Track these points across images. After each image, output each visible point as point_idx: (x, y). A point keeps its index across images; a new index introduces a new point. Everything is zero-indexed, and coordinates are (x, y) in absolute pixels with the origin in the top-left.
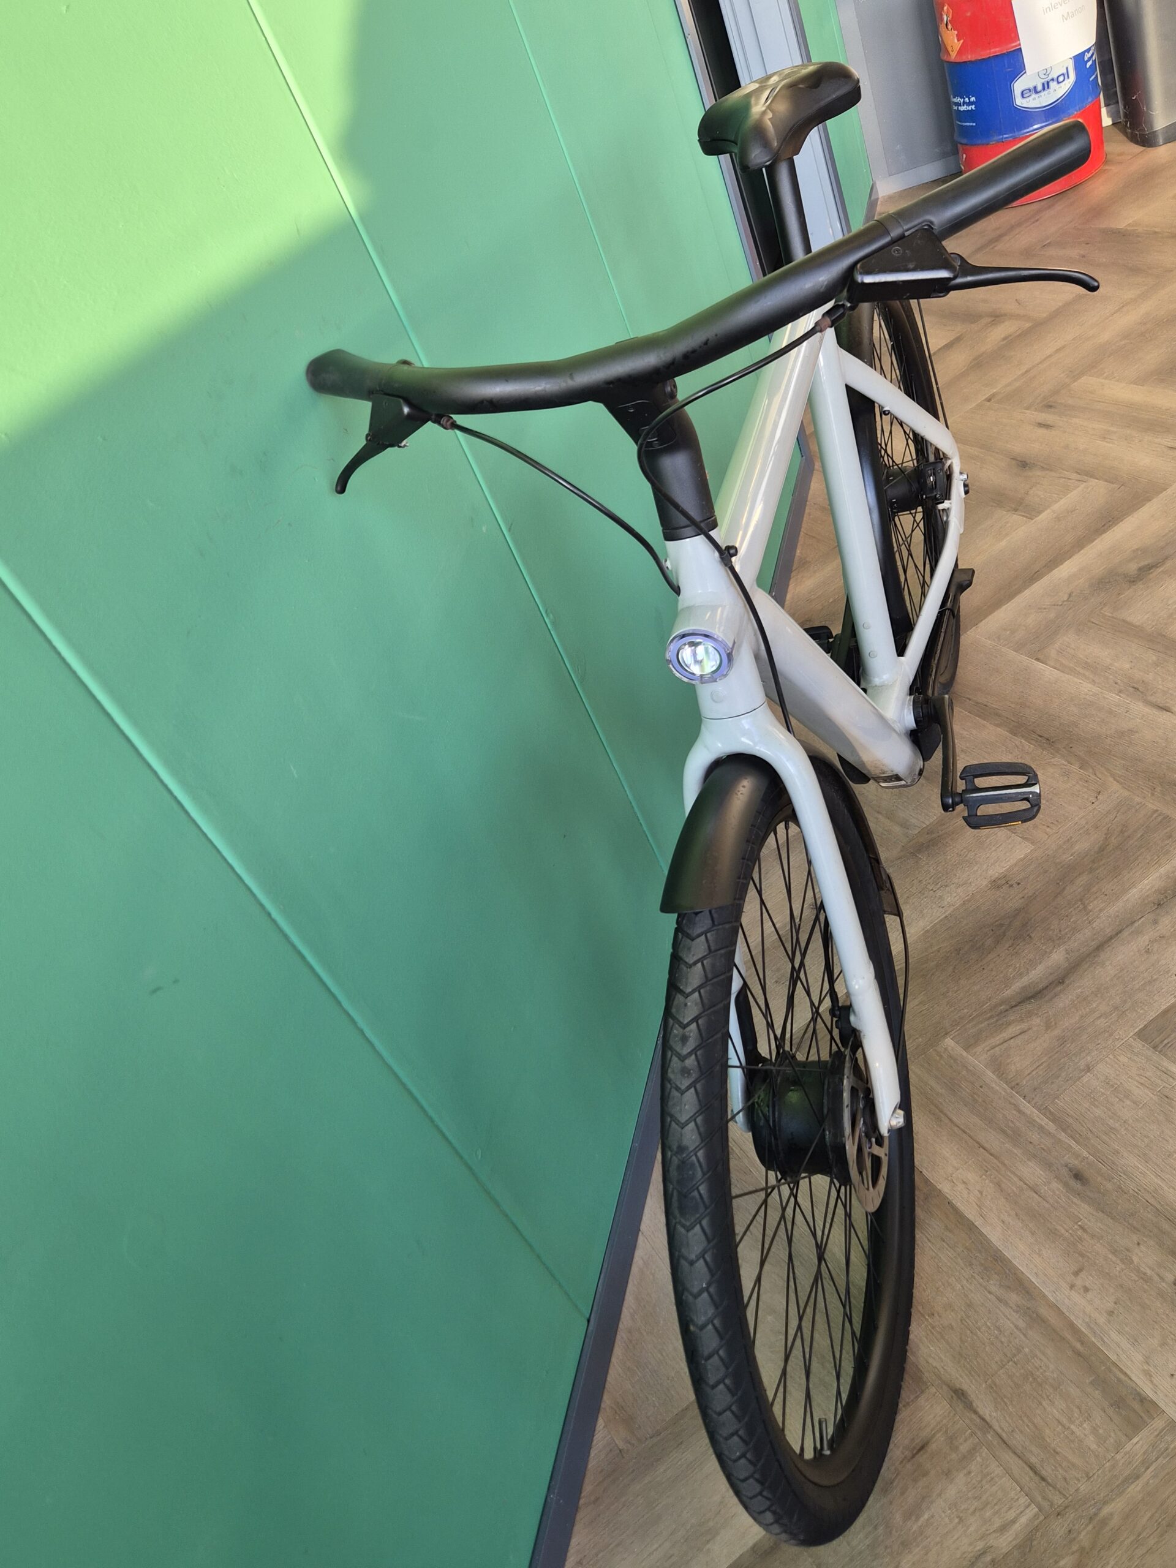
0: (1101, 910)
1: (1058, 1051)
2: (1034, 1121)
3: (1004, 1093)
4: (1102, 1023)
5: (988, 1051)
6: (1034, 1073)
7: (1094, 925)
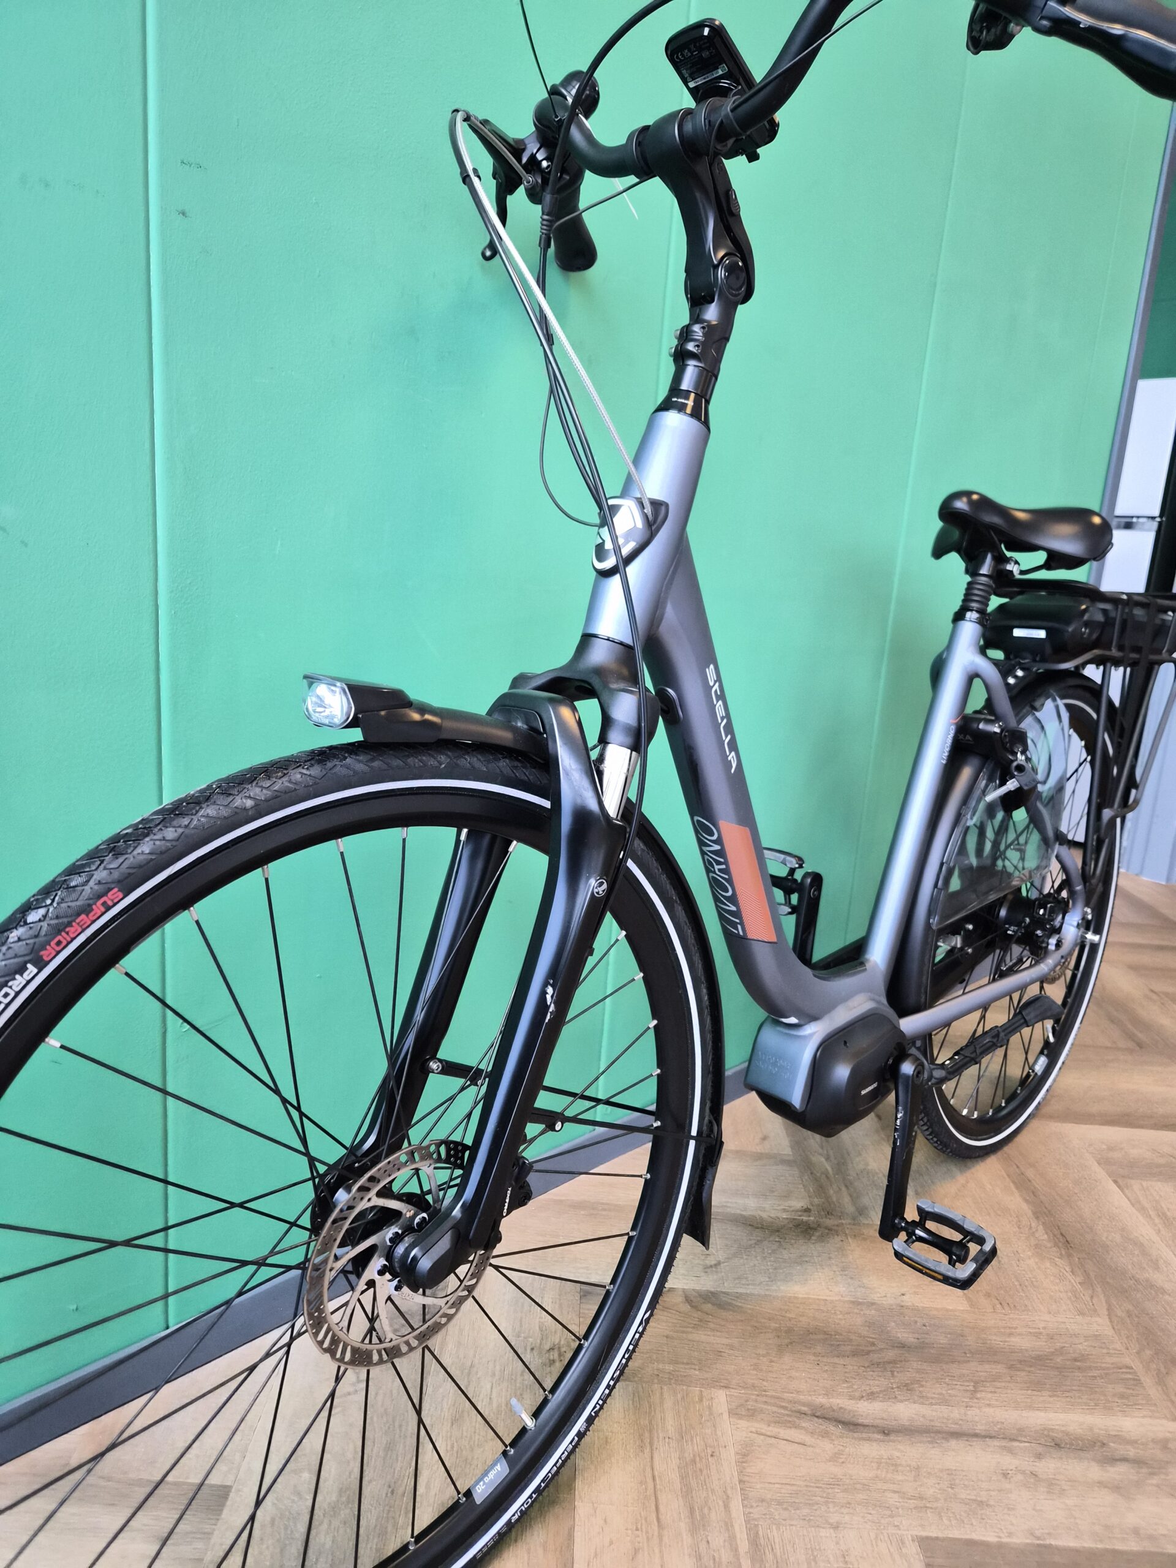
0: (989, 1405)
1: (821, 1487)
2: (732, 1526)
3: (728, 1479)
4: (893, 1499)
5: (751, 1432)
6: (777, 1486)
7: (970, 1413)
